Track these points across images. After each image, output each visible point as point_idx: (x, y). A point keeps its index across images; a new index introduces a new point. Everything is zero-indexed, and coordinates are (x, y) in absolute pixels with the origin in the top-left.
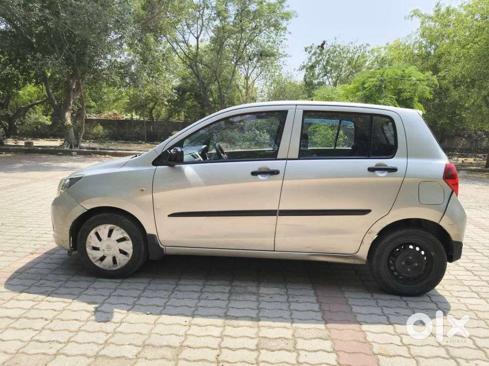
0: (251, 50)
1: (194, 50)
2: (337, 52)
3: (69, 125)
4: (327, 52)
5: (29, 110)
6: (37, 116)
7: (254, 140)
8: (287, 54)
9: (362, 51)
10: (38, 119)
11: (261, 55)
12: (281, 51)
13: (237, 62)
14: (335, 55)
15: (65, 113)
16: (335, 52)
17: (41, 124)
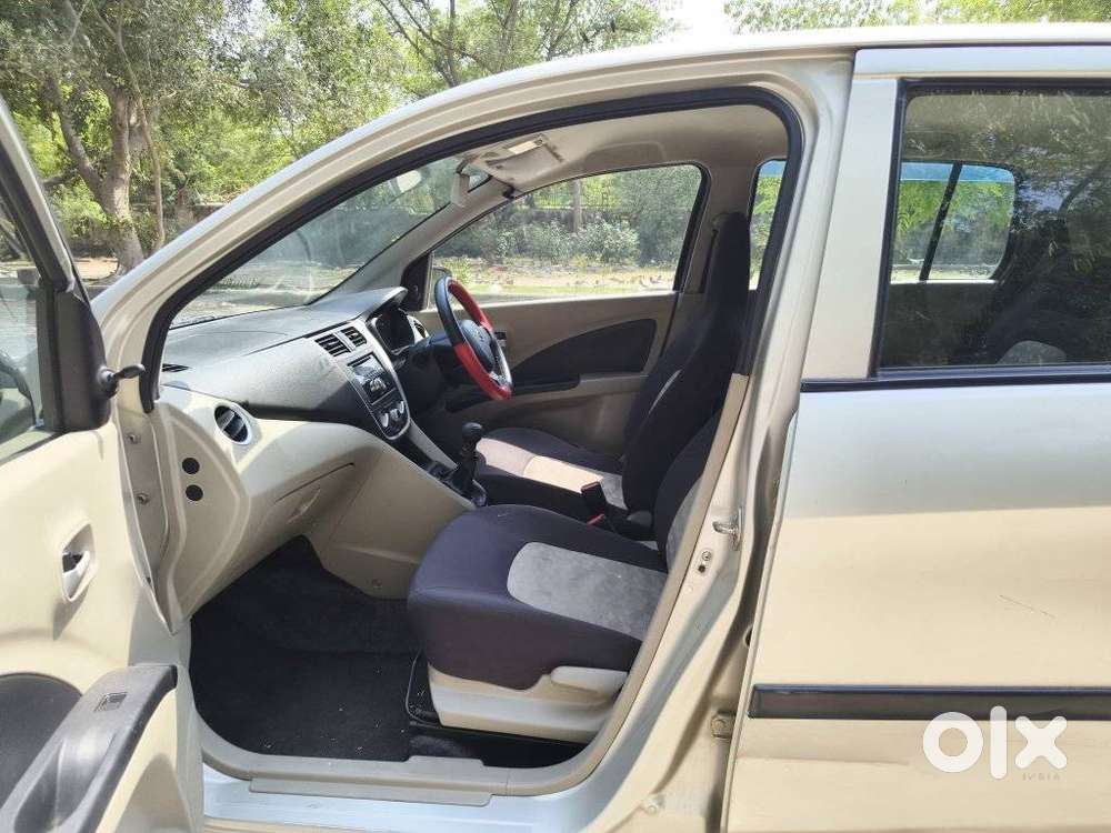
0: (588, 17)
1: (443, 19)
2: (806, 14)
3: (125, 222)
4: (780, 15)
5: (58, 188)
6: (77, 203)
7: (600, 247)
8: (678, 25)
9: (871, 7)
10: (81, 210)
11: (613, 27)
12: (664, 16)
13: (553, 47)
14: (802, 19)
15: (112, 191)
16: (802, 11)
17: (87, 222)
